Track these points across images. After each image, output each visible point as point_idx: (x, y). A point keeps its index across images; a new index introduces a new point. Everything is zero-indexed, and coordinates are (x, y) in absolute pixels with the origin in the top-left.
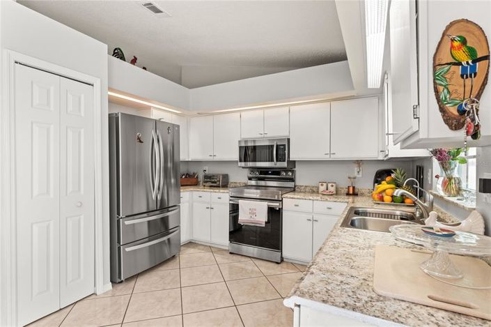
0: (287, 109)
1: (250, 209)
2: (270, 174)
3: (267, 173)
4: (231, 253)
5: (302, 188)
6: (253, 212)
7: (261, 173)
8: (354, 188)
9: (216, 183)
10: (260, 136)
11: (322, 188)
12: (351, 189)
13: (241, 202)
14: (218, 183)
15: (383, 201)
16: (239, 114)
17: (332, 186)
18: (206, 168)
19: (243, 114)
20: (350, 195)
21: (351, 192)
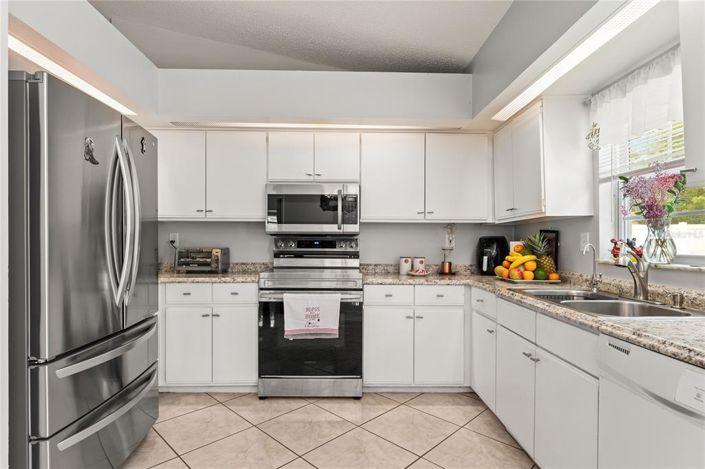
0: (356, 136)
1: (307, 310)
2: (317, 246)
3: (311, 244)
4: (261, 398)
5: (371, 268)
6: (312, 314)
7: (299, 245)
8: (450, 264)
9: (208, 264)
10: (308, 178)
11: (405, 267)
12: (447, 265)
13: (287, 297)
14: (214, 265)
15: (523, 278)
16: (263, 135)
17: (421, 262)
18: (176, 236)
19: (272, 135)
20: (446, 274)
21: (447, 271)
